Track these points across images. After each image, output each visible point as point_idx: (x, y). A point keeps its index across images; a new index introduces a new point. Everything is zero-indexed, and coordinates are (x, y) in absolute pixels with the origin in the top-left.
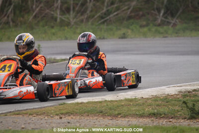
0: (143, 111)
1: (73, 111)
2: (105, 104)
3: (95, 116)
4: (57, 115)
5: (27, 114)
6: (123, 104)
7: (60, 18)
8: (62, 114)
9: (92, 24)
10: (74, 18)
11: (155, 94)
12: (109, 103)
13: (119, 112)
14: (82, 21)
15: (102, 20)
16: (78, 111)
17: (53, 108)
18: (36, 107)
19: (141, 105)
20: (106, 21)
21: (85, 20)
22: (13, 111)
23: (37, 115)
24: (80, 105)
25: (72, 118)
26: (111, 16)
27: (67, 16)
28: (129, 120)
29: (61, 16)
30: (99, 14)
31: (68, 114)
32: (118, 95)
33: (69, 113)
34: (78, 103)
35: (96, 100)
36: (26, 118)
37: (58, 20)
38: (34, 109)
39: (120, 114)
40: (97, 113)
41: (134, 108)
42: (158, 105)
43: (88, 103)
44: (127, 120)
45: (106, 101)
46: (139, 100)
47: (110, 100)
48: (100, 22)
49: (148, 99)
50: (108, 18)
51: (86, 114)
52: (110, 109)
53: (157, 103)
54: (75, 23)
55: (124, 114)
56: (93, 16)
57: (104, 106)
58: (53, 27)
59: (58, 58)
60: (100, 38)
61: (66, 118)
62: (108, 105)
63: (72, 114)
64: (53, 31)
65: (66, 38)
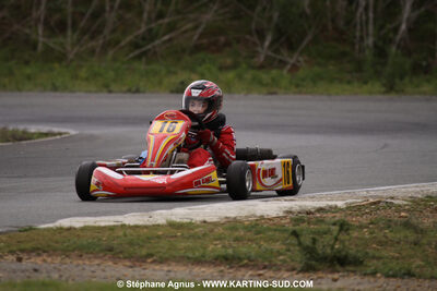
0: (202, 251)
1: (49, 246)
2: (121, 233)
3: (96, 258)
4: (11, 252)
6: (160, 233)
7: (44, 43)
8: (22, 251)
9: (114, 59)
10: (73, 45)
11: (233, 215)
12: (128, 232)
13: (150, 252)
14: (92, 52)
15: (137, 52)
16: (59, 246)
17: (3, 238)
19: (199, 238)
20: (145, 53)
21: (98, 50)
24: (65, 234)
25: (44, 261)
26: (157, 42)
27: (61, 39)
28: (170, 268)
29: (45, 40)
30: (129, 38)
31: (37, 251)
33: (38, 249)
34: (61, 228)
35: (103, 224)
37: (40, 47)
39: (151, 255)
40: (102, 251)
41: (183, 244)
42: (237, 239)
43: (84, 229)
44: (166, 269)
45: (123, 226)
46: (198, 226)
47: (132, 224)
48: (131, 55)
49: (215, 224)
50: (149, 47)
51: (76, 252)
52: (131, 244)
53: (237, 234)
54: (76, 55)
55: (161, 257)
56: (118, 42)
57: (118, 237)
58: (27, 63)
59: (33, 129)
60: (129, 91)
61: (32, 260)
62: (125, 235)
63: (44, 252)
64: (28, 70)
65: (55, 89)
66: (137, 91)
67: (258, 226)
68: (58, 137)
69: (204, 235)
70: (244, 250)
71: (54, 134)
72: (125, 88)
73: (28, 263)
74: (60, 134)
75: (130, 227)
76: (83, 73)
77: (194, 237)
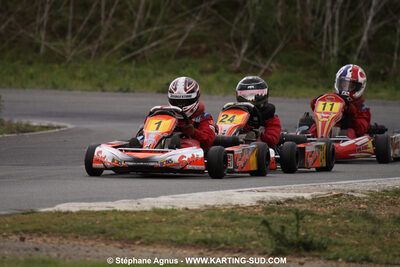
0: (184, 235)
1: (48, 228)
2: (112, 218)
4: (15, 232)
6: (147, 218)
7: (46, 46)
8: (25, 232)
9: (108, 62)
10: (72, 48)
11: (212, 204)
12: (119, 216)
13: (137, 235)
14: (88, 55)
15: (128, 56)
16: (58, 228)
17: (8, 219)
19: (181, 223)
20: (134, 57)
24: (63, 217)
25: (44, 241)
26: (146, 48)
27: (60, 43)
28: (155, 250)
29: (47, 44)
30: (122, 43)
31: (38, 232)
32: (139, 200)
33: (39, 230)
34: (59, 213)
35: (96, 209)
37: (42, 50)
39: (140, 238)
40: (95, 233)
41: (168, 229)
42: (215, 225)
43: (80, 213)
44: (152, 250)
45: (115, 211)
46: (181, 213)
47: (122, 209)
48: (123, 59)
49: (196, 211)
50: (139, 51)
51: (73, 234)
52: (121, 227)
53: (215, 221)
54: (74, 57)
55: (148, 240)
56: (112, 47)
57: (110, 221)
58: (30, 63)
59: (35, 123)
60: (121, 90)
61: (34, 240)
62: (116, 220)
63: (45, 233)
64: (31, 70)
65: (55, 87)
66: (128, 91)
67: (234, 214)
68: (57, 130)
69: (186, 221)
70: (221, 235)
71: (54, 128)
72: (117, 88)
73: (30, 243)
74: (59, 127)
75: (121, 212)
76: (80, 73)
77: (178, 223)
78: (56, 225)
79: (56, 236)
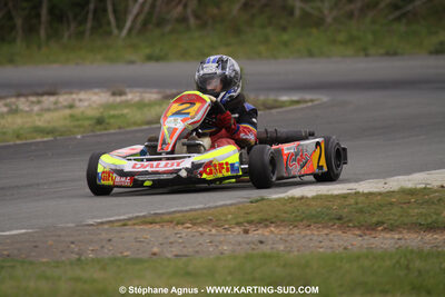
0: (434, 217)
1: (276, 216)
2: (352, 201)
3: (323, 227)
4: (238, 224)
5: (172, 222)
6: (394, 200)
7: (301, 9)
8: (250, 222)
9: (374, 22)
10: (332, 9)
12: (361, 199)
13: (380, 219)
14: (351, 15)
16: (287, 216)
17: (232, 209)
18: (197, 207)
19: (434, 203)
20: (404, 15)
21: (356, 13)
22: (144, 216)
23: (194, 224)
24: (297, 203)
25: (272, 232)
27: (318, 4)
28: (401, 236)
29: (302, 5)
31: (265, 222)
33: (266, 220)
34: (293, 198)
35: (336, 192)
36: (168, 231)
37: (297, 13)
38: (191, 210)
39: (379, 223)
40: (331, 219)
41: (416, 211)
43: (316, 197)
44: (397, 236)
45: (357, 193)
46: (435, 191)
47: (366, 191)
48: (391, 17)
50: (410, 7)
51: (305, 222)
52: (361, 211)
54: (335, 18)
55: (392, 225)
56: (376, 4)
57: (349, 205)
58: (284, 29)
59: (284, 98)
60: (388, 54)
61: (260, 232)
62: (357, 203)
63: (272, 223)
64: (285, 37)
65: (311, 54)
66: (395, 54)
68: (310, 104)
69: (439, 200)
71: (306, 102)
72: (382, 51)
73: (256, 234)
74: (312, 101)
75: (364, 194)
76: (342, 37)
77: (429, 203)
78: (285, 213)
79: (285, 226)
